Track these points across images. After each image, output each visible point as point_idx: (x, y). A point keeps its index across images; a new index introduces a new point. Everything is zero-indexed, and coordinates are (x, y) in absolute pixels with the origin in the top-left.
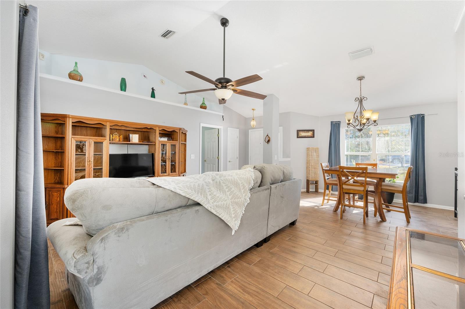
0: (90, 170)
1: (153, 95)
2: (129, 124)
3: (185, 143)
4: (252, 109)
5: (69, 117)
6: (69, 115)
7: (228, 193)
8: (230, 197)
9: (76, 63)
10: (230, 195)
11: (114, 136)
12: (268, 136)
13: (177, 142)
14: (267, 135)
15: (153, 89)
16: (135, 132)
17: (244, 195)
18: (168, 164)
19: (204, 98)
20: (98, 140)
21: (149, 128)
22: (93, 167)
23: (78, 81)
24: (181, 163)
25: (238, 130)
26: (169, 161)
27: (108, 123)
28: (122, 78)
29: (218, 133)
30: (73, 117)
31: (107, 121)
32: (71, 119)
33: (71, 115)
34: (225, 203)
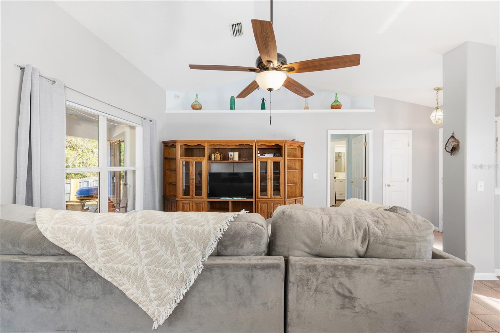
0: (193, 186)
1: (263, 107)
2: (224, 142)
3: (302, 159)
4: (435, 89)
5: (177, 142)
6: (177, 140)
7: (143, 253)
8: (145, 261)
9: (197, 95)
10: (147, 257)
11: (216, 155)
12: (454, 139)
13: (281, 158)
14: (452, 137)
15: (263, 100)
16: (233, 150)
17: (184, 264)
18: (270, 185)
19: (336, 94)
20: (198, 160)
21: (245, 144)
22: (194, 184)
23: (197, 109)
24: (287, 185)
25: (410, 132)
26: (271, 182)
27: (206, 144)
28: (232, 97)
29: (365, 142)
30: (181, 142)
31: (205, 142)
32: (179, 143)
33: (178, 140)
34: (133, 268)
